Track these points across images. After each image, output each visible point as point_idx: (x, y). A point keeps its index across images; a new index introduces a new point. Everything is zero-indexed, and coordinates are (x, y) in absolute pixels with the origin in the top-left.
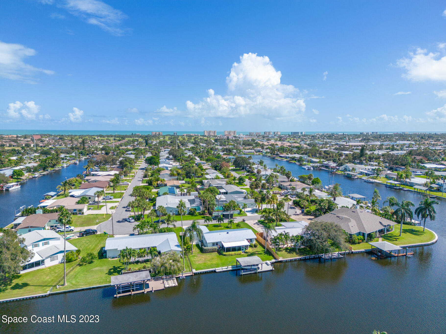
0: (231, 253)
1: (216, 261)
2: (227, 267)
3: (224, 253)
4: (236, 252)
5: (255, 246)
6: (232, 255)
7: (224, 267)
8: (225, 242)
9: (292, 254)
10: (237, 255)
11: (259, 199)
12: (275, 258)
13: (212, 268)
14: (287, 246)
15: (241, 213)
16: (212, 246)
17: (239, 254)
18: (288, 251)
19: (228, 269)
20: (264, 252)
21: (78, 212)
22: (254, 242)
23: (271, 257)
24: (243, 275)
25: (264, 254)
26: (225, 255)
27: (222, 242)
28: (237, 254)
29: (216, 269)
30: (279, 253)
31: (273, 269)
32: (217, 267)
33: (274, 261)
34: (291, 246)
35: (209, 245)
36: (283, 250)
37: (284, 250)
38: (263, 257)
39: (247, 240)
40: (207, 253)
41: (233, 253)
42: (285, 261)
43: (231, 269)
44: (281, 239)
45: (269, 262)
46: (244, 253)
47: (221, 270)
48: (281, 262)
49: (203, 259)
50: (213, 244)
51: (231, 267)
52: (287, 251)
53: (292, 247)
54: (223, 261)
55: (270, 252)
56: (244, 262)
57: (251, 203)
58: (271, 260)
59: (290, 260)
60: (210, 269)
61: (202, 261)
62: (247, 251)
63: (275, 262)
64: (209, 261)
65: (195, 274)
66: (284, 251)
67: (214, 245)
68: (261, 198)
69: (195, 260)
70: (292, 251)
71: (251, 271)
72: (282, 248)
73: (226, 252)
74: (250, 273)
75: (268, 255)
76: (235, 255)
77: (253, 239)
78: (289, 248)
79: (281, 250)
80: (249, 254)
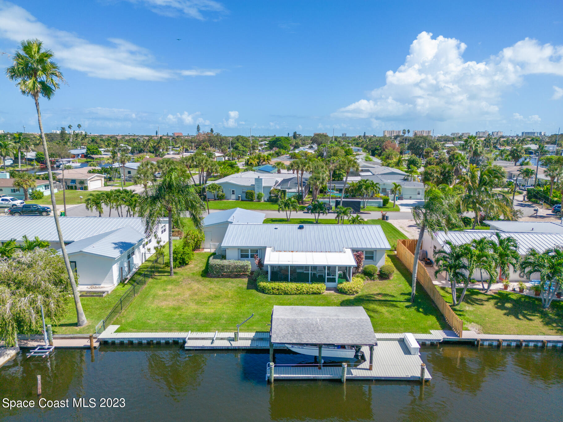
0: (283, 285)
1: (219, 307)
2: (232, 335)
3: (263, 284)
4: (305, 286)
5: (384, 276)
6: (286, 294)
7: (225, 330)
8: (276, 249)
9: (525, 322)
10: (304, 296)
11: (435, 175)
12: (446, 326)
13: (182, 330)
14: (506, 287)
15: (388, 205)
16: (239, 260)
17: (314, 293)
18: (508, 305)
19: (235, 344)
20: (407, 297)
21: (78, 186)
22: (383, 262)
23: (432, 319)
24: (276, 380)
25: (407, 307)
26: (263, 291)
27: (268, 250)
28: (307, 293)
29: (189, 335)
30: (468, 308)
31: (427, 376)
32: (199, 330)
33: (438, 335)
34: (522, 290)
35: (228, 253)
36: (487, 300)
37: (493, 302)
38: (399, 313)
39: (353, 250)
40: (218, 277)
41: (292, 286)
42: (490, 345)
43: (247, 344)
44: (479, 257)
45: (412, 340)
46: (333, 292)
47: (207, 344)
48: (471, 344)
49: (187, 293)
50: (244, 253)
51: (252, 335)
52: (502, 308)
53: (526, 292)
54: (245, 308)
55: (433, 302)
56: (293, 324)
57: (416, 189)
58: (425, 331)
59: (514, 344)
60: (170, 330)
61: (178, 300)
62: (345, 285)
63: (445, 343)
64: (198, 303)
65: (105, 343)
66: (490, 305)
67: (247, 256)
68: (441, 174)
69: (161, 293)
70: (525, 310)
71: (320, 368)
72: (481, 292)
73: (269, 280)
74: (312, 378)
75: (421, 310)
76: (300, 294)
77: (376, 251)
78: (514, 297)
79: (477, 300)
80: (352, 297)
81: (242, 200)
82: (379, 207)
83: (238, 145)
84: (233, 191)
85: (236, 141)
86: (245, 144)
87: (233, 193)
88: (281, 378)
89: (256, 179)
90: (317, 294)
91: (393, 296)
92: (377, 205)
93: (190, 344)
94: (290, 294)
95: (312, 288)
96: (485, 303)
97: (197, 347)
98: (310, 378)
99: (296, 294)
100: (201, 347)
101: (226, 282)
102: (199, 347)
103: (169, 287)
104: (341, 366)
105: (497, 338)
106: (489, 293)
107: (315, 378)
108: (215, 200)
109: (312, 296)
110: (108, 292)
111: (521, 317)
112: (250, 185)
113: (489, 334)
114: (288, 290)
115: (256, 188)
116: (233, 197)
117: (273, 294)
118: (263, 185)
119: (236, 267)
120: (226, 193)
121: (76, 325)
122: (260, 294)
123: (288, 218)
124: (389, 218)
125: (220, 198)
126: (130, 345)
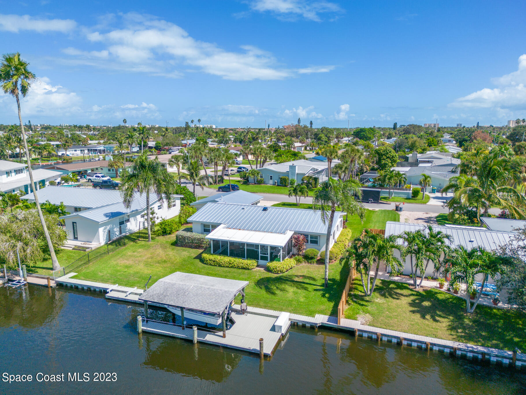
0: (219, 258)
1: (159, 269)
4: (237, 261)
6: (220, 266)
10: (235, 270)
12: (332, 314)
14: (441, 286)
15: (418, 197)
18: (426, 304)
24: (144, 332)
26: (204, 261)
27: (221, 227)
28: (238, 268)
29: (113, 287)
31: (267, 350)
32: (126, 285)
33: (321, 319)
34: (455, 291)
36: (408, 296)
37: (412, 298)
38: (302, 295)
40: (182, 246)
41: (226, 259)
46: (262, 269)
47: (122, 296)
49: (147, 256)
52: (416, 305)
53: (461, 294)
58: (310, 314)
59: (395, 341)
61: (135, 261)
62: (274, 264)
64: (147, 264)
65: (59, 285)
66: (405, 301)
69: (129, 253)
70: (439, 311)
71: (183, 329)
72: (411, 287)
73: (212, 252)
74: (172, 335)
75: (327, 295)
76: (231, 267)
77: (320, 236)
78: (440, 297)
79: (397, 294)
80: (275, 276)
81: (278, 185)
82: (408, 199)
83: (321, 136)
84: (271, 177)
85: (321, 133)
86: (328, 135)
87: (271, 179)
88: (148, 331)
89: (290, 166)
90: (246, 269)
91: (314, 279)
92: (405, 196)
93: (111, 294)
94: (224, 267)
95: (242, 264)
96: (403, 298)
97: (114, 297)
98: (170, 335)
99: (228, 267)
100: (117, 298)
101: (184, 250)
102: (115, 297)
103: (140, 250)
104: (192, 328)
105: (376, 332)
106: (418, 289)
107: (174, 336)
108: (255, 184)
109: (240, 271)
110: (92, 248)
111: (428, 317)
112: (285, 171)
113: (374, 326)
114: (221, 263)
115: (290, 175)
116: (271, 182)
117: (210, 265)
118: (297, 171)
119: (195, 239)
120: (266, 177)
121: (52, 269)
122: (200, 263)
123: (298, 202)
124: (403, 209)
125: (259, 182)
126: (75, 288)
